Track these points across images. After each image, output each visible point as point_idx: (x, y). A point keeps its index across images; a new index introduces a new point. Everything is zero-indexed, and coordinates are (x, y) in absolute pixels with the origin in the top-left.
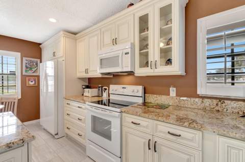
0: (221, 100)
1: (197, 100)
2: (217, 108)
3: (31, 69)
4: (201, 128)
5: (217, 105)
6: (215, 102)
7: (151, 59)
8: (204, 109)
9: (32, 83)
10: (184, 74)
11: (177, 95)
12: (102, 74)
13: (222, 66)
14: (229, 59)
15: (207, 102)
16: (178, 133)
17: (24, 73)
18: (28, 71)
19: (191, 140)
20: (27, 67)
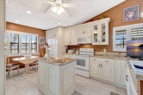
0: (120, 52)
1: (113, 53)
2: (119, 55)
3: (42, 41)
4: (114, 59)
5: (119, 54)
6: (118, 53)
7: (98, 39)
8: (115, 56)
10: (109, 44)
11: (106, 52)
12: (78, 44)
13: (120, 42)
14: (122, 40)
15: (116, 53)
16: (108, 61)
17: (40, 43)
19: (112, 62)
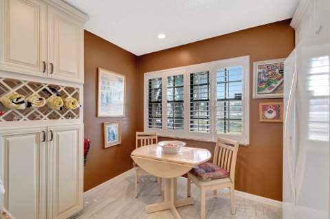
3: (269, 84)
9: (270, 116)
17: (255, 95)
18: (264, 89)
20: (260, 82)
